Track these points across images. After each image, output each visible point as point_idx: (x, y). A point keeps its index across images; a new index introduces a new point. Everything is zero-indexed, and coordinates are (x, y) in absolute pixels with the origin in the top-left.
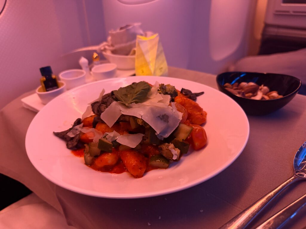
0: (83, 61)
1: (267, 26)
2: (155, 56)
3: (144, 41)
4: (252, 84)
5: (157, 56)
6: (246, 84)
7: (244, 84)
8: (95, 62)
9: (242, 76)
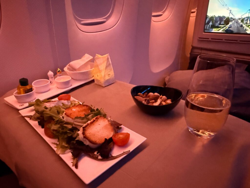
0: (50, 73)
1: (193, 48)
2: (105, 67)
3: (99, 58)
4: (156, 94)
5: (107, 67)
6: (152, 94)
7: (151, 94)
8: (58, 74)
9: (148, 89)
